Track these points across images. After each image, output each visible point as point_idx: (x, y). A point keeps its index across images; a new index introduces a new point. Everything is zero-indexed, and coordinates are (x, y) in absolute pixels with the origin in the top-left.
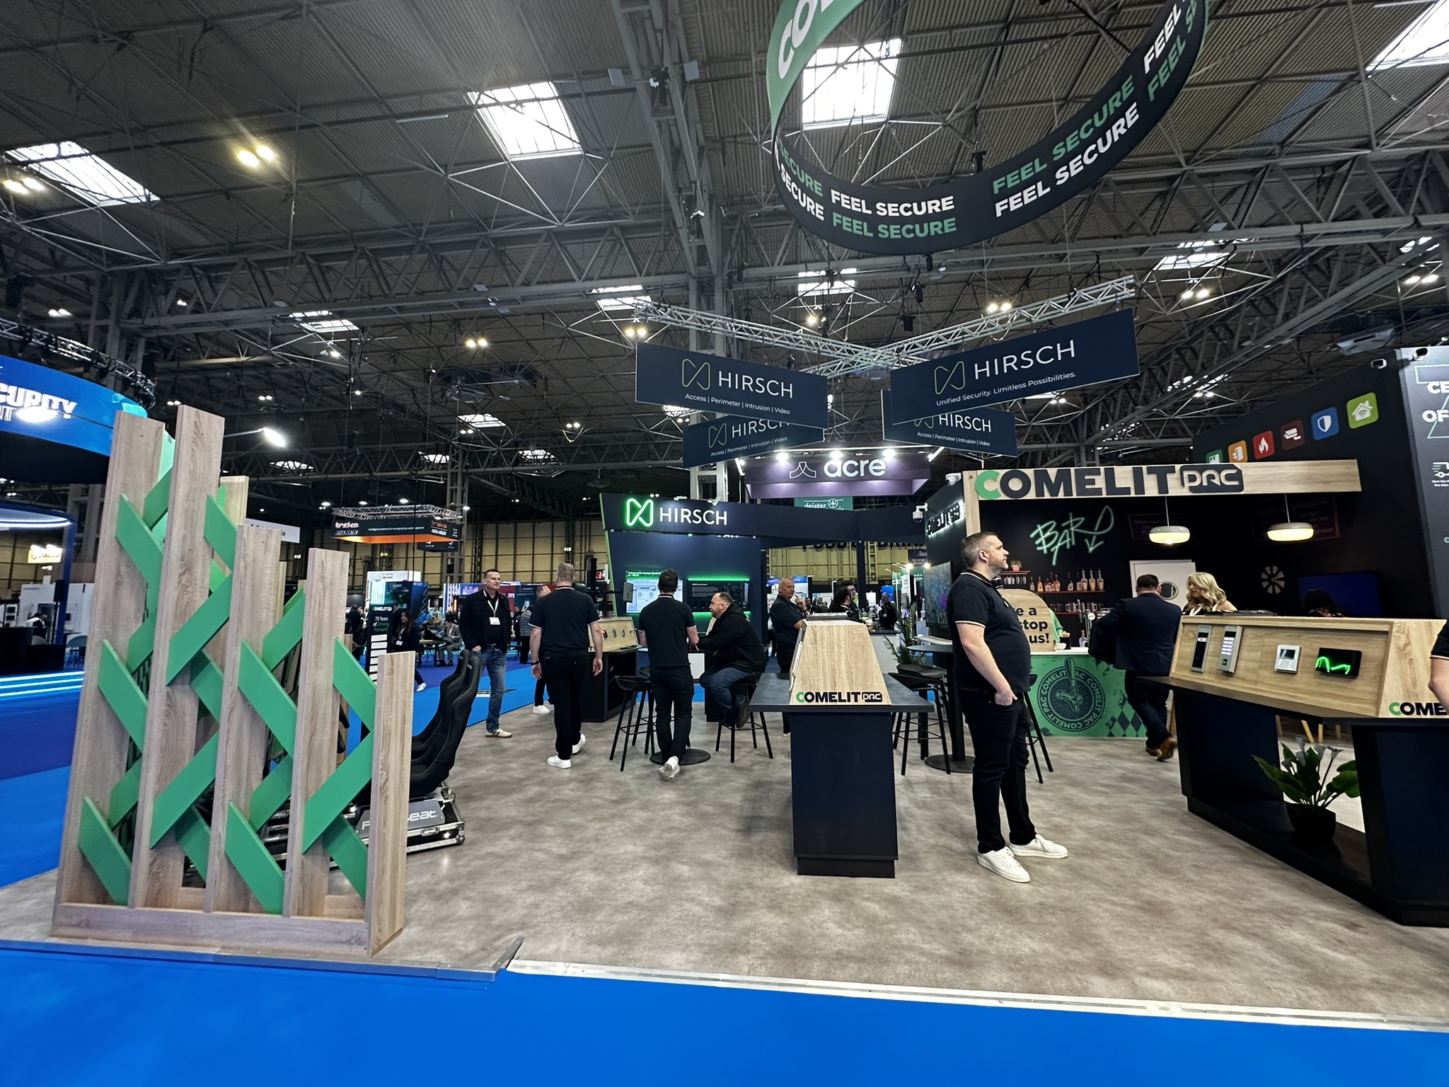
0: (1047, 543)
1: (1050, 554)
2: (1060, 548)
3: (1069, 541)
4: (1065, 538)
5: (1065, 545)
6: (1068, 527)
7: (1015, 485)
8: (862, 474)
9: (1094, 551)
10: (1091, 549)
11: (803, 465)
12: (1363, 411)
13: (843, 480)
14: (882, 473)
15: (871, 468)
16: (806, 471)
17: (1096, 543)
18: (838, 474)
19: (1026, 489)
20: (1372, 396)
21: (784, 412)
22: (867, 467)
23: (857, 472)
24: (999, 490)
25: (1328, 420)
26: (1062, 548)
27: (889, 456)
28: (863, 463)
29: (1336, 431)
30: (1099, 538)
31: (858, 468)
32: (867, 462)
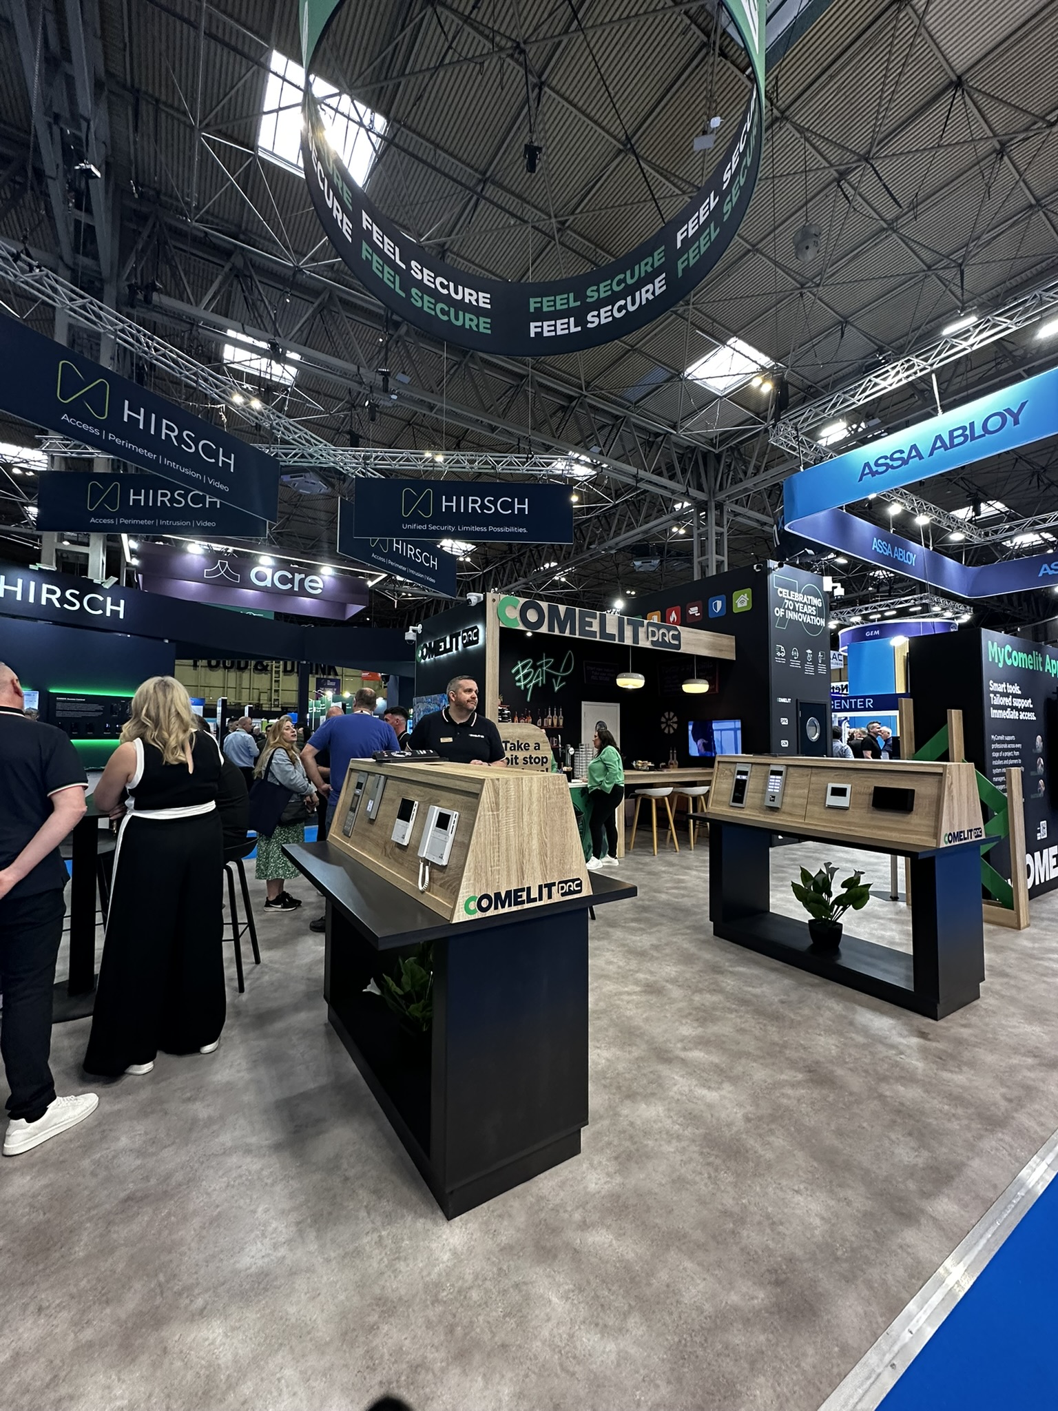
0: (525, 679)
1: (526, 690)
2: (534, 685)
3: (541, 680)
4: (538, 677)
5: (538, 683)
6: (541, 666)
7: (532, 616)
8: (296, 589)
9: (559, 690)
10: (556, 689)
11: (223, 565)
12: (742, 601)
13: (272, 592)
14: (319, 591)
15: (307, 584)
16: (227, 572)
17: (560, 683)
18: (268, 583)
19: (539, 623)
20: (749, 590)
21: (222, 487)
22: (302, 581)
23: (289, 586)
24: (519, 619)
25: (719, 603)
26: (536, 685)
27: (327, 574)
28: (298, 577)
29: (724, 613)
30: (563, 679)
31: (292, 581)
32: (303, 576)
